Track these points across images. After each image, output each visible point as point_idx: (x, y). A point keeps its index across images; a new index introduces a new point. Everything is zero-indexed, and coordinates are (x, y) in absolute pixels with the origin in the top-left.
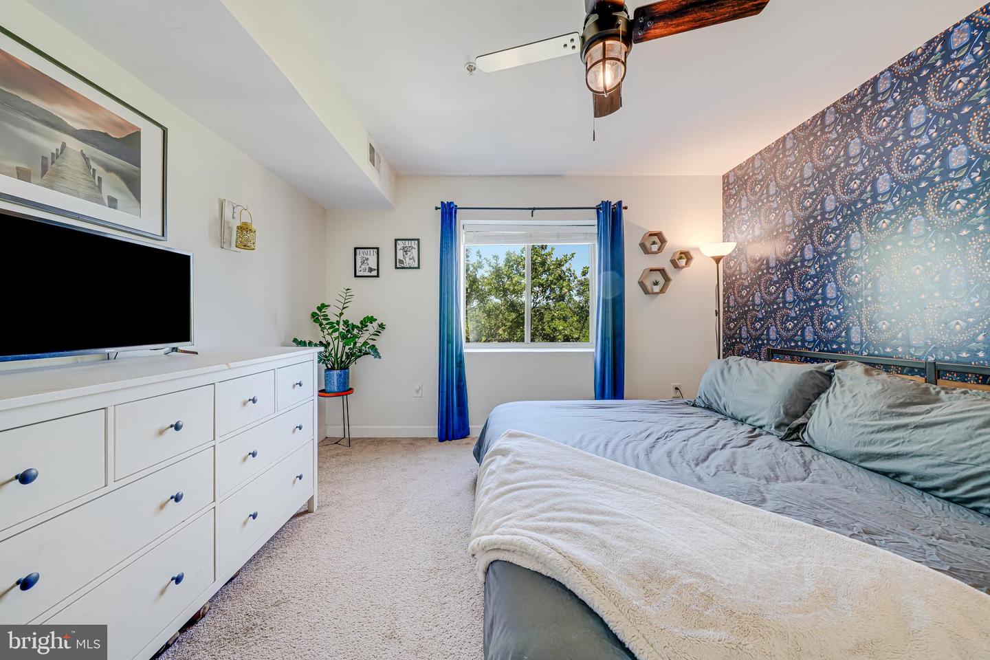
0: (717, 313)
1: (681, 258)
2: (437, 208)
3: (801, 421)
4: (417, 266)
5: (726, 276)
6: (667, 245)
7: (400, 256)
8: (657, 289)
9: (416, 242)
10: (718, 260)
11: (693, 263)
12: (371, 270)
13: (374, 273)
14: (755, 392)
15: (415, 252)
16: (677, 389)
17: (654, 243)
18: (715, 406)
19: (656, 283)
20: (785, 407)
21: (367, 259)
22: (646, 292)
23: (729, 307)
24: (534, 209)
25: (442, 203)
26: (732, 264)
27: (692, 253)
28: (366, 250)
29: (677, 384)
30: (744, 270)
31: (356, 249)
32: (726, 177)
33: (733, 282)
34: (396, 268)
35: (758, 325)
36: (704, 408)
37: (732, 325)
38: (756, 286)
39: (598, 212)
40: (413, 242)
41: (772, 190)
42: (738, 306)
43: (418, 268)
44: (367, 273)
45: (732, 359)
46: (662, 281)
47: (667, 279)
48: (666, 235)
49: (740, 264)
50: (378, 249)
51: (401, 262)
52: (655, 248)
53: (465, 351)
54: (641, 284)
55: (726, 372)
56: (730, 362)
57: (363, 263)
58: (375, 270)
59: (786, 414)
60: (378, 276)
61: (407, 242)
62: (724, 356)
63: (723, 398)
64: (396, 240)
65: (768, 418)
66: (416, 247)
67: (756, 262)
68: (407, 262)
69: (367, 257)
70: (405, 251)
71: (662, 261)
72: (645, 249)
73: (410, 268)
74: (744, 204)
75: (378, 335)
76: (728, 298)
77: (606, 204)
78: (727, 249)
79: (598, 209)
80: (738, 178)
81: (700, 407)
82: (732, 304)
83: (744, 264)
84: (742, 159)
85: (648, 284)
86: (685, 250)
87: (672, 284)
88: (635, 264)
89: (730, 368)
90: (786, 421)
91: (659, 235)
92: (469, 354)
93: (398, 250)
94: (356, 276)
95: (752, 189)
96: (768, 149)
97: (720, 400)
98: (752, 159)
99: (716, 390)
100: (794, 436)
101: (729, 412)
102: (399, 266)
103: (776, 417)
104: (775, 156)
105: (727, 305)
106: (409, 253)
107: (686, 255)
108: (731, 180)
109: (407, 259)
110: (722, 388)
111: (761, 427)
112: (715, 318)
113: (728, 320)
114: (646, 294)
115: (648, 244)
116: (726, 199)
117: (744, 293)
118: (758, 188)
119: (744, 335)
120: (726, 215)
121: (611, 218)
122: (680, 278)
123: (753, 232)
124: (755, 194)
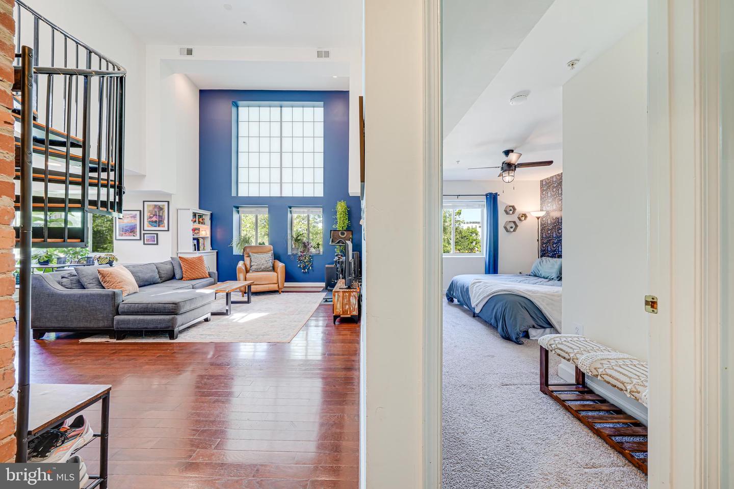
0: (538, 240)
1: (522, 216)
5: (542, 225)
6: (516, 211)
8: (512, 230)
10: (538, 218)
11: (528, 219)
14: (551, 268)
16: (520, 273)
17: (511, 210)
18: (537, 275)
19: (512, 228)
22: (507, 231)
26: (544, 219)
27: (527, 215)
29: (521, 271)
30: (549, 222)
32: (542, 181)
33: (545, 227)
35: (555, 246)
36: (534, 276)
37: (544, 246)
38: (554, 230)
39: (486, 197)
41: (560, 192)
42: (547, 237)
45: (543, 258)
46: (514, 226)
47: (516, 226)
48: (516, 207)
49: (547, 220)
52: (511, 212)
54: (505, 228)
55: (541, 263)
62: (541, 256)
63: (540, 272)
65: (554, 276)
67: (554, 219)
71: (514, 218)
72: (507, 213)
74: (549, 195)
76: (543, 234)
77: (491, 194)
78: (542, 214)
79: (486, 195)
80: (547, 183)
81: (532, 276)
82: (544, 236)
83: (549, 220)
84: (549, 176)
85: (508, 227)
86: (524, 213)
87: (518, 228)
88: (503, 219)
89: (543, 262)
91: (513, 207)
95: (552, 190)
96: (558, 175)
98: (552, 177)
99: (538, 269)
101: (542, 276)
105: (542, 237)
107: (525, 216)
108: (544, 183)
110: (540, 268)
111: (552, 279)
112: (537, 242)
113: (542, 243)
115: (508, 211)
116: (542, 191)
117: (549, 232)
118: (554, 190)
119: (549, 250)
120: (541, 198)
121: (492, 199)
122: (522, 225)
123: (553, 207)
124: (554, 192)
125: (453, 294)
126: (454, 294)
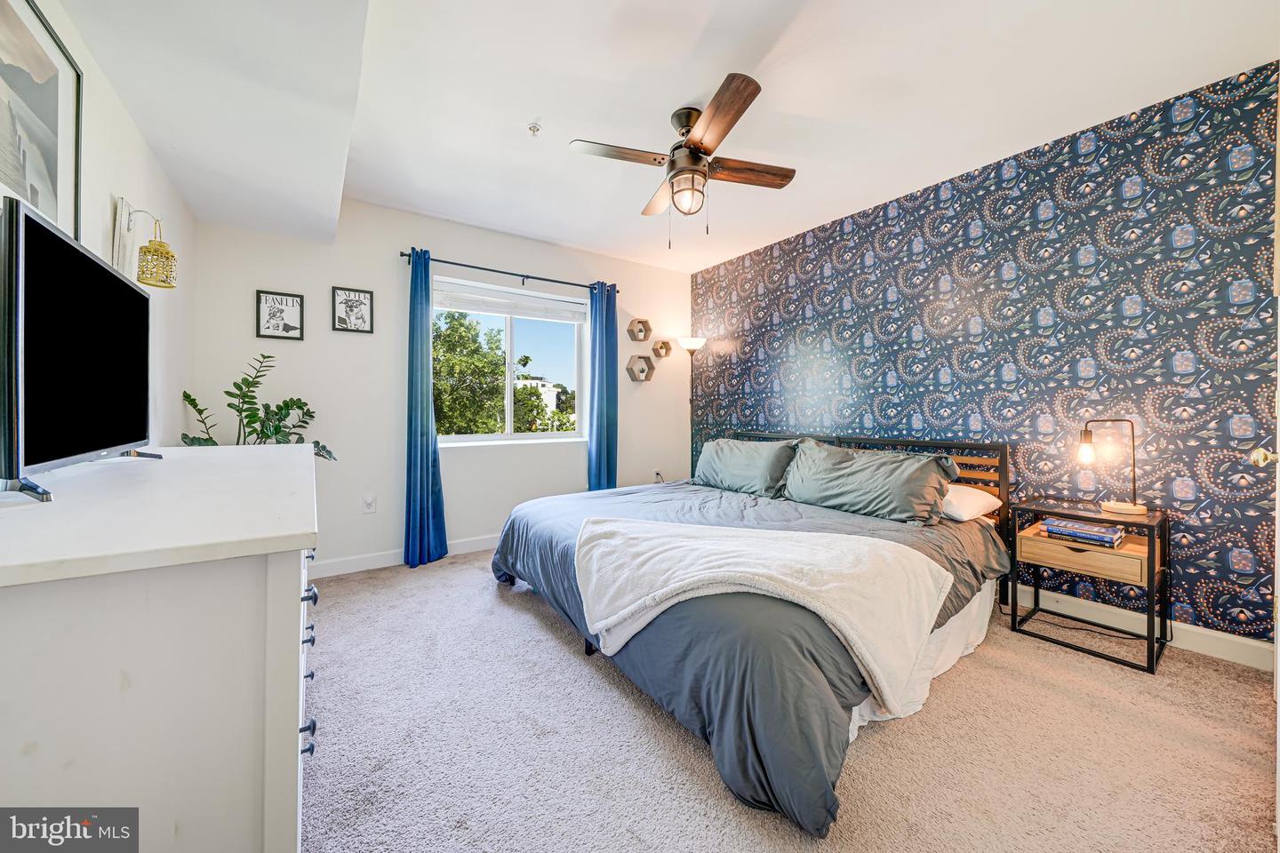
0: (691, 402)
1: (661, 348)
2: (402, 254)
3: (781, 483)
4: (368, 329)
5: (695, 368)
6: (651, 334)
7: (341, 311)
8: (643, 376)
9: (368, 296)
10: (692, 353)
11: (672, 352)
12: (287, 328)
13: (296, 333)
14: (748, 465)
15: (365, 310)
16: (658, 474)
17: (641, 331)
18: (712, 482)
19: (643, 371)
20: (770, 475)
21: (282, 311)
22: (634, 378)
23: (697, 396)
24: (528, 277)
25: (413, 249)
26: (699, 357)
27: (672, 344)
28: (279, 297)
29: (657, 470)
30: (710, 364)
31: (259, 293)
32: (694, 277)
33: (701, 374)
34: (334, 329)
35: (722, 413)
36: (702, 485)
37: (700, 412)
38: (720, 379)
39: (592, 292)
40: (362, 295)
41: (734, 298)
42: (705, 395)
43: (371, 332)
44: (281, 333)
46: (647, 369)
47: (651, 367)
48: (651, 324)
49: (707, 358)
50: (301, 297)
51: (342, 321)
52: (641, 335)
53: (440, 445)
54: (630, 371)
55: (720, 452)
56: (720, 443)
57: (272, 316)
58: (295, 328)
59: (771, 479)
60: (301, 338)
61: (352, 294)
63: (720, 475)
64: (334, 289)
65: (759, 484)
66: (367, 302)
67: (720, 357)
68: (353, 322)
69: (280, 307)
70: (350, 306)
71: (646, 349)
72: (633, 336)
73: (358, 331)
74: (711, 305)
75: (305, 428)
76: (696, 388)
77: (603, 284)
78: (698, 344)
79: (592, 288)
80: (705, 281)
81: (699, 484)
82: (700, 393)
83: (711, 358)
84: (710, 264)
85: (636, 369)
86: (665, 340)
87: (655, 372)
88: (627, 350)
89: (722, 449)
90: (772, 485)
91: (644, 323)
92: (444, 449)
93: (337, 302)
94: (259, 335)
95: (718, 293)
96: (731, 262)
97: (718, 476)
98: (718, 267)
99: (713, 468)
100: (779, 495)
101: (726, 484)
102: (339, 326)
103: (765, 483)
104: (736, 270)
105: (695, 394)
106: (355, 310)
107: (666, 345)
108: (699, 281)
109: (353, 318)
110: (718, 466)
111: (751, 493)
113: (696, 408)
114: (633, 380)
115: (636, 330)
116: (695, 296)
117: (711, 384)
118: (722, 294)
119: (710, 421)
120: (694, 312)
121: (604, 298)
122: (661, 365)
123: (718, 332)
124: (720, 298)
125: (514, 565)
126: (519, 566)
